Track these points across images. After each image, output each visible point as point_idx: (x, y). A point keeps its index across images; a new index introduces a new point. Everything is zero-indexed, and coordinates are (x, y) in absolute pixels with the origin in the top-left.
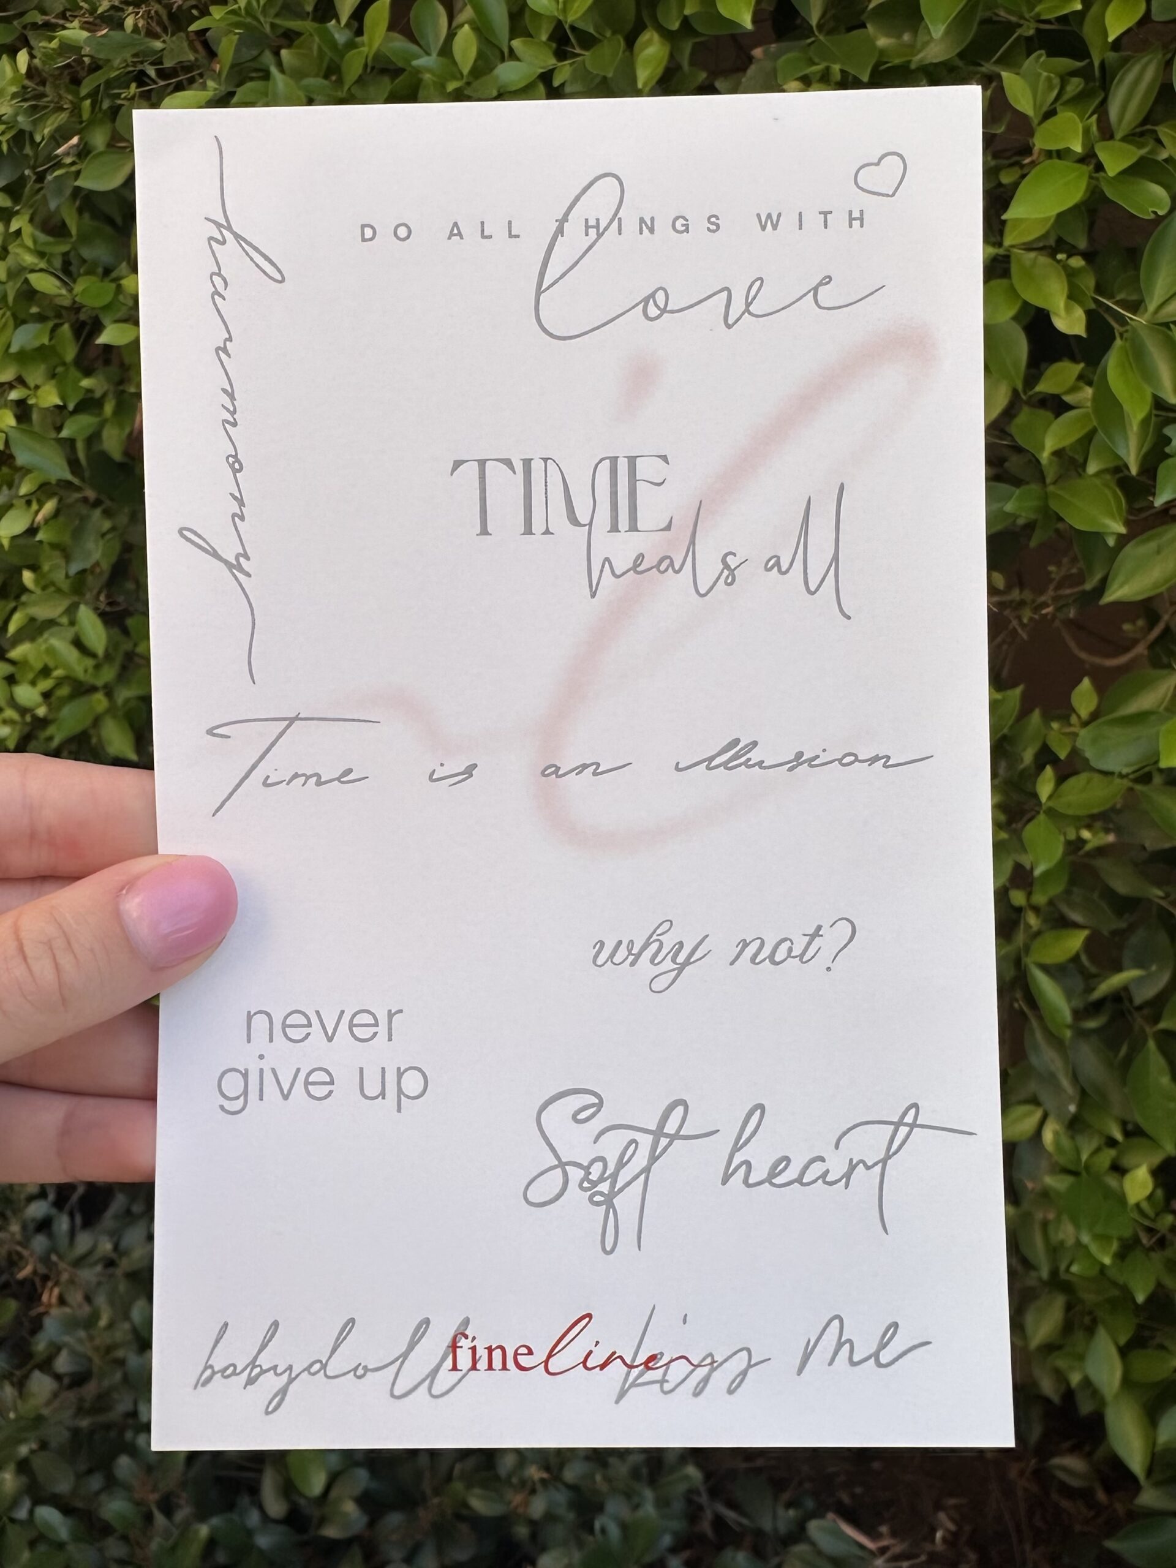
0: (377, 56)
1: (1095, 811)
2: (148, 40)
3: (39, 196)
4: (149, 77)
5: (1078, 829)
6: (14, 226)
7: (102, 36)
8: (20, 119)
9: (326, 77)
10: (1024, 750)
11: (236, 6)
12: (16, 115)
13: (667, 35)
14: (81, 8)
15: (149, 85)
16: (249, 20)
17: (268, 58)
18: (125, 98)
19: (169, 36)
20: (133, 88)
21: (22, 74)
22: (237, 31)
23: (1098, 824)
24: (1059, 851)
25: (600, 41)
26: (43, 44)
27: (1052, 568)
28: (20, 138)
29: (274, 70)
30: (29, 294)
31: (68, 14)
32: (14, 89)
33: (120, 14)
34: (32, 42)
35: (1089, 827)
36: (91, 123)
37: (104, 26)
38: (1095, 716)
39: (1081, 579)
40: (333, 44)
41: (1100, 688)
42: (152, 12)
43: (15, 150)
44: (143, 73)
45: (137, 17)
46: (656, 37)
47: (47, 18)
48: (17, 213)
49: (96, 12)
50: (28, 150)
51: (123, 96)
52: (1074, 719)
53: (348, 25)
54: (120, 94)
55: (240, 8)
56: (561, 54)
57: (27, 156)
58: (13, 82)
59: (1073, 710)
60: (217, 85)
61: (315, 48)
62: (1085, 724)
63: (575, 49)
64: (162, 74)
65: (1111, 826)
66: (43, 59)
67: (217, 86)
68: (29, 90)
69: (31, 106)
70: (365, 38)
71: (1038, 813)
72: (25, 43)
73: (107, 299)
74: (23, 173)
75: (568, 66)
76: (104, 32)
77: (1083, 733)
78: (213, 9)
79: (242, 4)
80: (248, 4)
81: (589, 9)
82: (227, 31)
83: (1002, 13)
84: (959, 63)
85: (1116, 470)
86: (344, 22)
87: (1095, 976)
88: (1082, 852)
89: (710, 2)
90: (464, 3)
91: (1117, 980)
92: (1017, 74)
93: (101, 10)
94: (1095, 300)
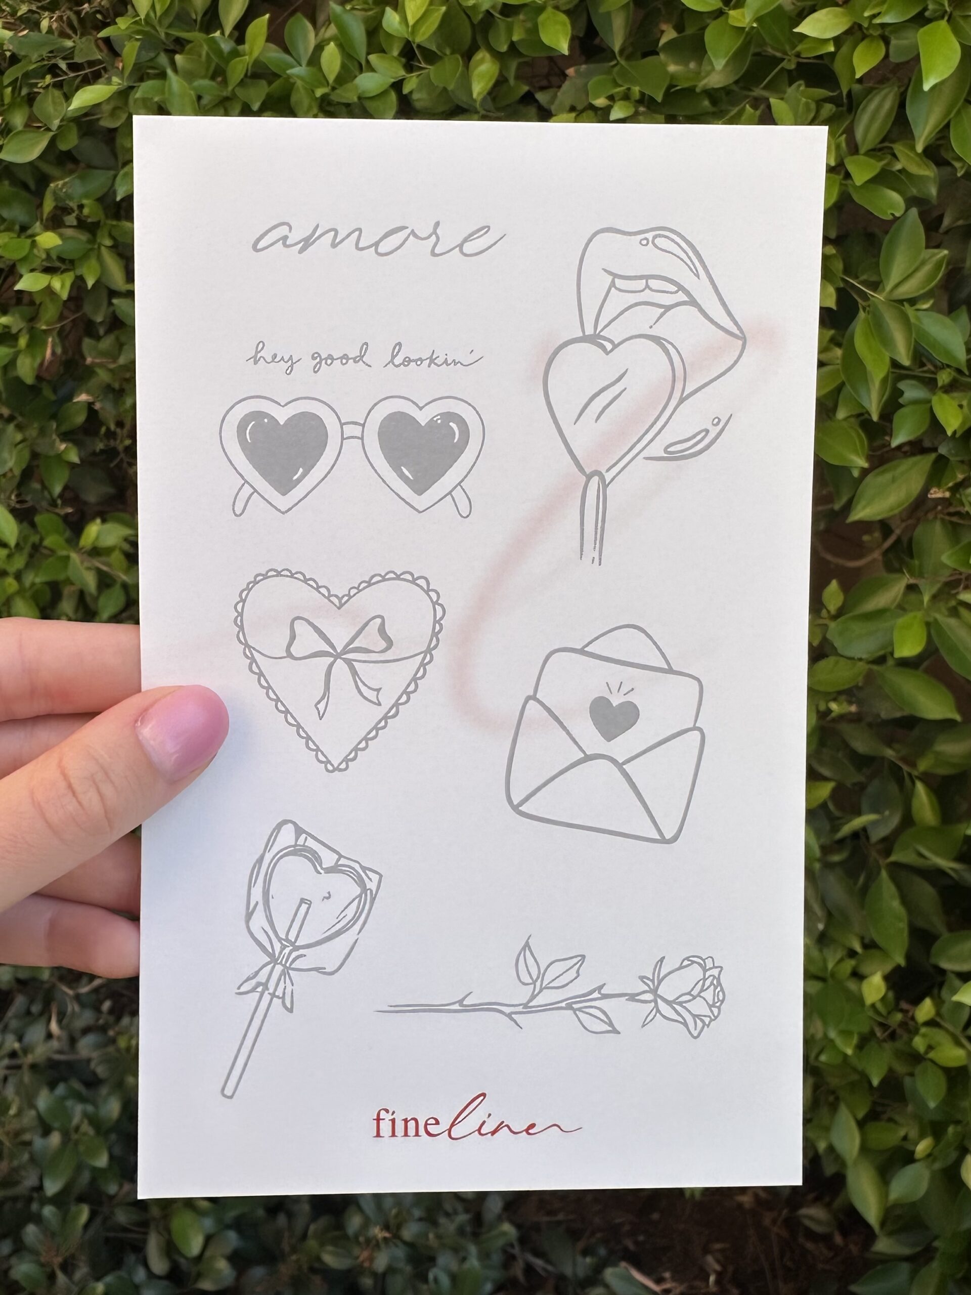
0: (257, 63)
1: (842, 688)
2: (61, 40)
4: (61, 69)
5: (827, 702)
7: (23, 36)
9: (213, 78)
11: (138, 18)
13: (497, 55)
14: (4, 11)
15: (62, 76)
16: (147, 29)
17: (163, 59)
18: (41, 87)
19: (78, 36)
20: (48, 79)
22: (137, 37)
23: (843, 697)
25: (440, 58)
29: (169, 72)
33: (36, 16)
35: (836, 700)
36: (12, 105)
37: (23, 26)
38: (840, 612)
39: (830, 499)
40: (219, 52)
41: (846, 587)
42: (65, 18)
44: (56, 66)
45: (52, 20)
46: (488, 56)
49: (16, 14)
51: (39, 85)
52: (824, 612)
53: (230, 35)
54: (38, 83)
55: (141, 19)
56: (409, 68)
59: (824, 606)
60: (121, 80)
61: (204, 53)
62: (835, 617)
63: (420, 63)
64: (73, 67)
65: (853, 699)
67: (120, 82)
70: (246, 47)
73: (23, 253)
75: (415, 78)
76: (25, 32)
77: (832, 625)
78: (118, 20)
79: (143, 17)
80: (147, 15)
81: (435, 33)
82: (130, 38)
83: (770, 50)
84: (735, 88)
85: (859, 415)
86: (227, 32)
87: (839, 818)
88: (829, 718)
89: (534, 31)
90: (328, 22)
91: (858, 822)
92: (782, 99)
93: (19, 14)
94: (843, 280)
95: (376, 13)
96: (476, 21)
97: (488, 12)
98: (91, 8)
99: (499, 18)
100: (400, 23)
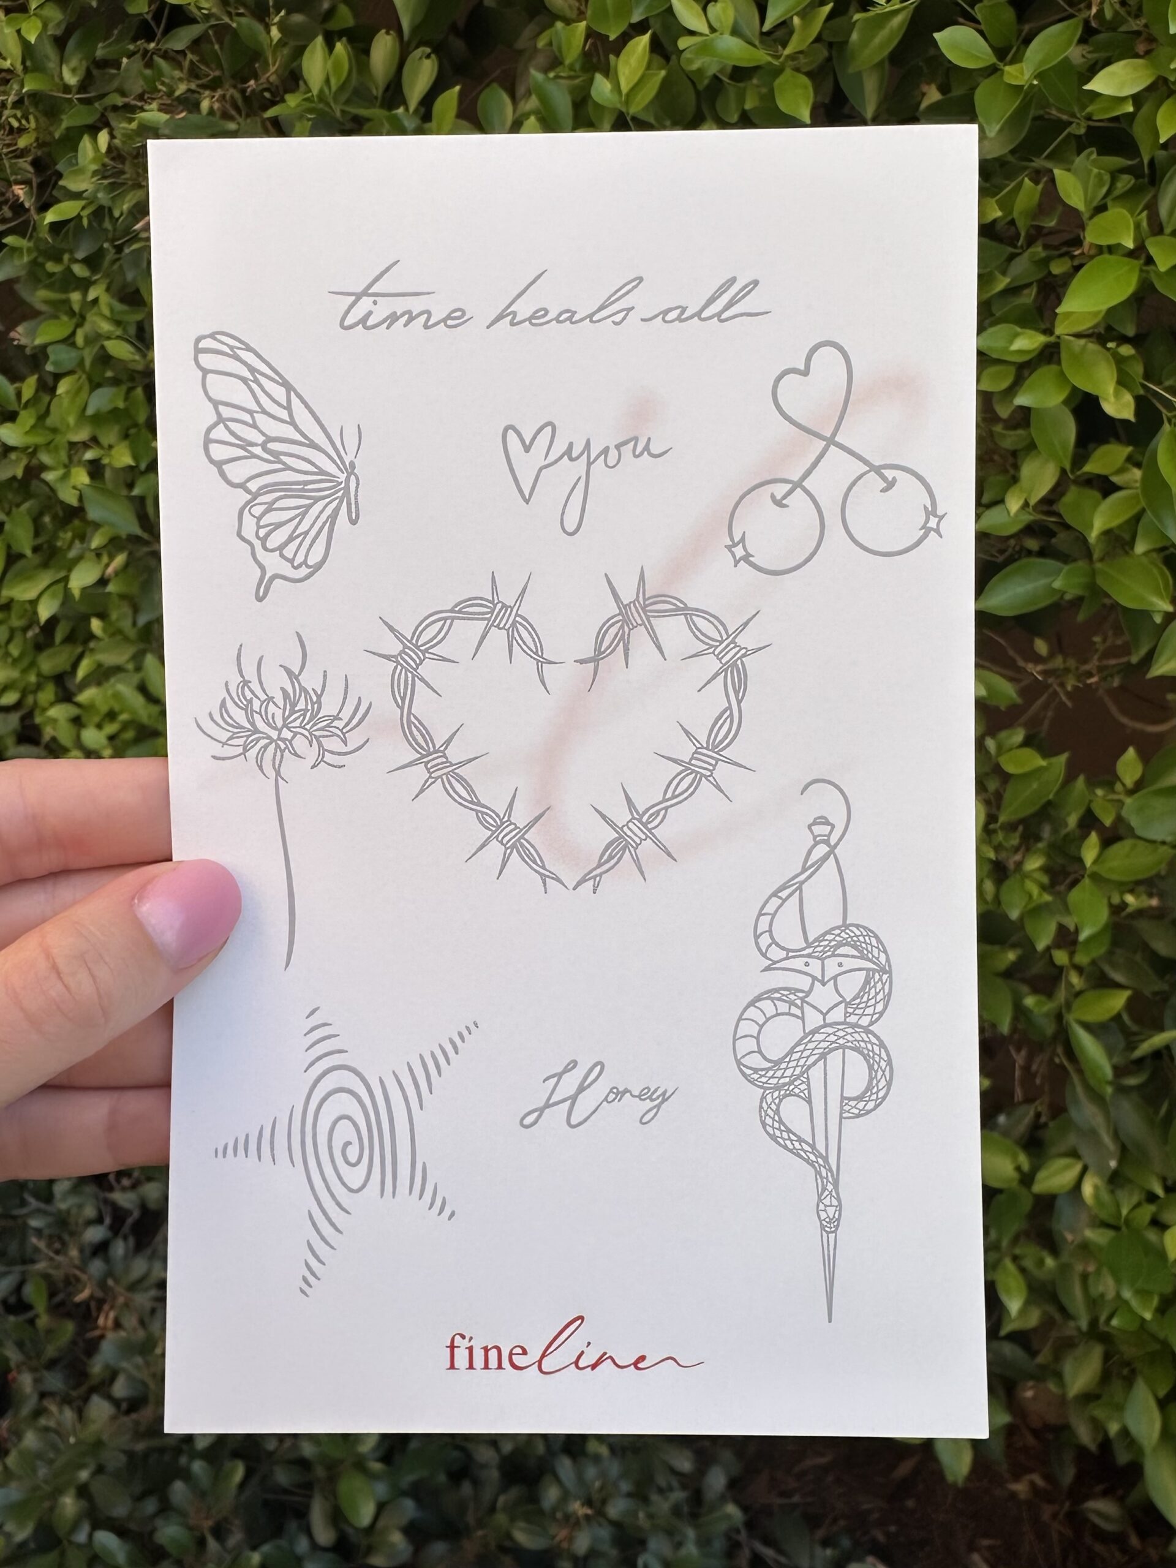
1: (1140, 877)
2: (222, 122)
3: (116, 267)
5: (1122, 893)
6: (91, 295)
7: (179, 119)
8: (100, 195)
10: (1069, 814)
11: (310, 94)
12: (97, 191)
14: (159, 91)
16: (321, 106)
19: (244, 118)
21: (102, 153)
22: (309, 116)
23: (1142, 888)
24: (1103, 916)
26: (124, 125)
27: (1097, 639)
28: (100, 213)
30: (105, 359)
31: (146, 96)
32: (94, 167)
33: (196, 96)
34: (113, 123)
35: (1132, 891)
37: (181, 108)
38: (1139, 786)
39: (1126, 650)
41: (1145, 757)
42: (228, 97)
43: (95, 224)
45: (213, 100)
47: (126, 100)
48: (94, 283)
49: (174, 95)
50: (107, 225)
52: (1118, 787)
53: (416, 111)
55: (313, 96)
57: (106, 230)
58: (94, 160)
59: (1119, 779)
62: (1131, 792)
65: (1155, 891)
66: (124, 139)
68: (108, 168)
69: (110, 183)
70: (433, 125)
71: (1083, 876)
72: (107, 124)
74: (102, 246)
76: (183, 114)
77: (1128, 801)
78: (288, 97)
79: (315, 92)
80: (321, 91)
81: (652, 102)
82: (301, 117)
83: (1054, 112)
84: (1011, 158)
85: (1163, 549)
86: (412, 108)
87: (1135, 1034)
88: (1124, 914)
89: (770, 97)
90: (529, 93)
91: (1159, 1040)
92: (1069, 170)
93: (177, 93)
94: (1144, 386)
95: (584, 81)
96: (701, 87)
97: (715, 77)
98: (257, 86)
99: (728, 83)
100: (612, 91)
